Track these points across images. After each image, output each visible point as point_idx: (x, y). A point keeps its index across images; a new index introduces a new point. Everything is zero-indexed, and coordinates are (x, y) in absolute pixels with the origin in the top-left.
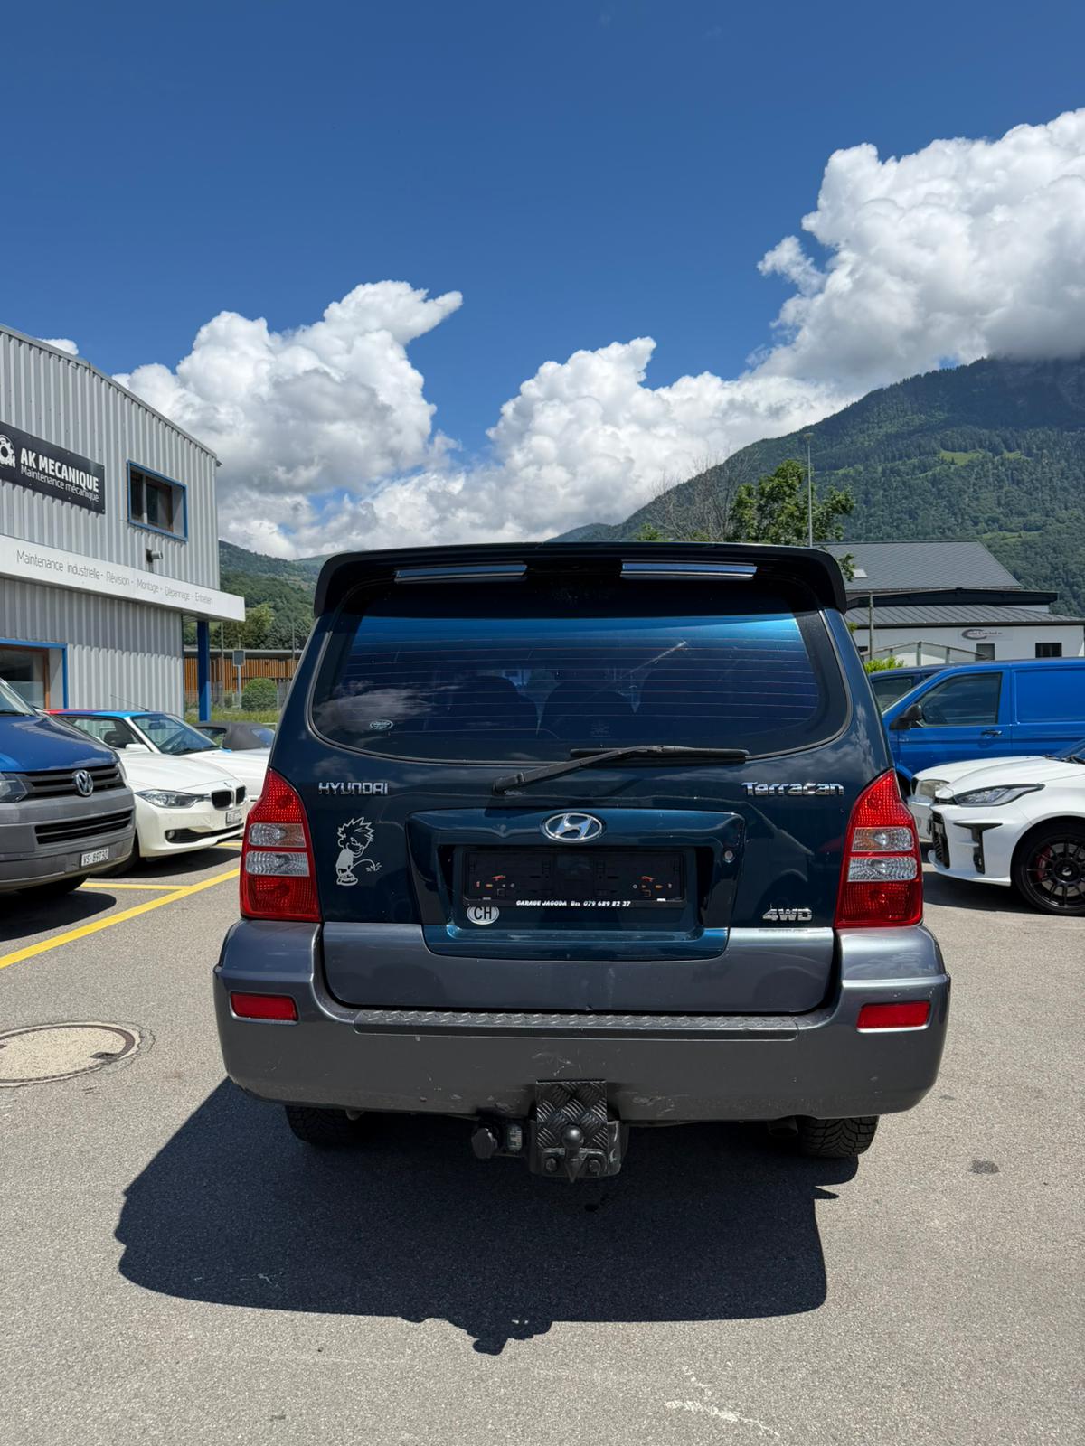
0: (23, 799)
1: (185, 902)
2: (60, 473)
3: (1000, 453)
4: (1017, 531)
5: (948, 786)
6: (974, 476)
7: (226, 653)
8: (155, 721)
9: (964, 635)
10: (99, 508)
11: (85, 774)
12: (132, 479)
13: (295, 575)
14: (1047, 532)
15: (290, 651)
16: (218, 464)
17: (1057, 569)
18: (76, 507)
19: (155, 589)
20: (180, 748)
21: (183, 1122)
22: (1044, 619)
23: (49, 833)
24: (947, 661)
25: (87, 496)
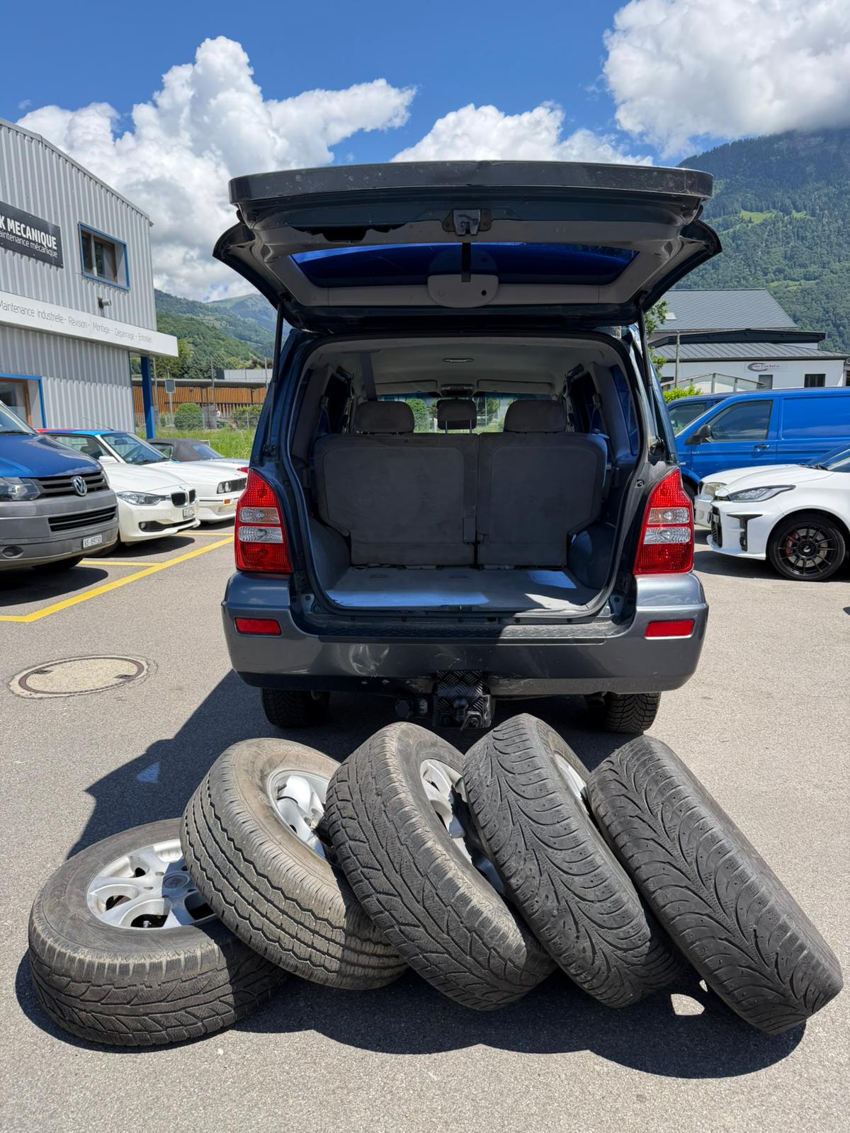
0: (38, 498)
1: (160, 574)
2: (25, 233)
3: (789, 213)
4: (798, 281)
5: (725, 487)
6: (767, 233)
7: (159, 382)
8: (119, 438)
9: (750, 368)
10: (58, 263)
11: (80, 479)
12: (83, 238)
13: (209, 315)
14: (822, 281)
15: (210, 380)
16: (151, 224)
17: (828, 312)
18: (40, 263)
19: (106, 331)
20: (140, 459)
21: (189, 717)
22: (813, 355)
23: (58, 523)
24: (735, 389)
25: (48, 252)
